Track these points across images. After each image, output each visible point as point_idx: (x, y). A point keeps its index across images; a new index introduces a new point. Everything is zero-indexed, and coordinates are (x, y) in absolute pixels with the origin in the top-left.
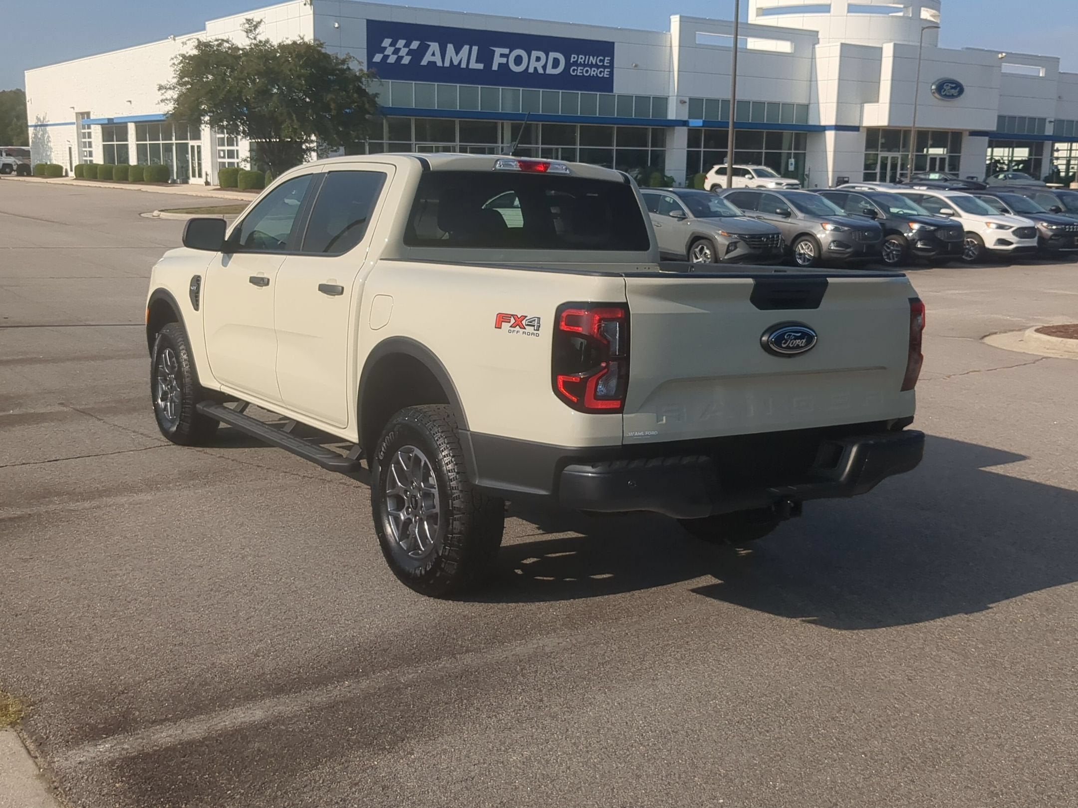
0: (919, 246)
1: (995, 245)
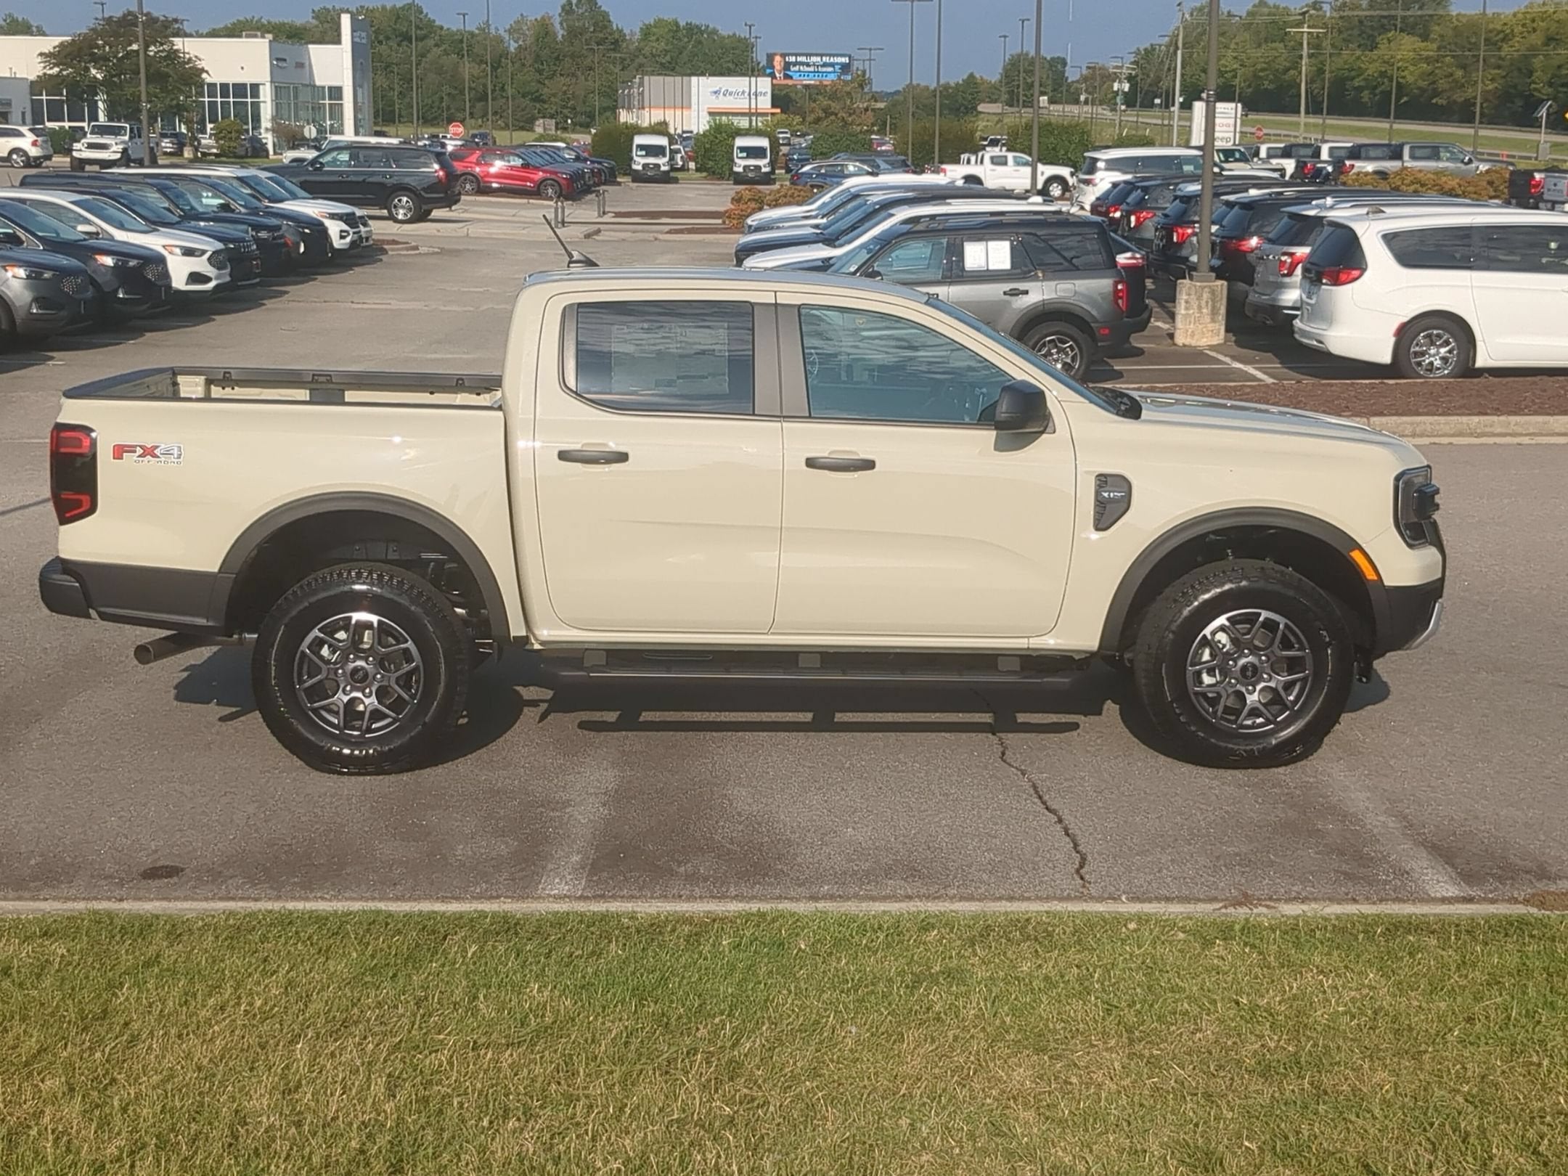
0: (121, 296)
1: (187, 284)
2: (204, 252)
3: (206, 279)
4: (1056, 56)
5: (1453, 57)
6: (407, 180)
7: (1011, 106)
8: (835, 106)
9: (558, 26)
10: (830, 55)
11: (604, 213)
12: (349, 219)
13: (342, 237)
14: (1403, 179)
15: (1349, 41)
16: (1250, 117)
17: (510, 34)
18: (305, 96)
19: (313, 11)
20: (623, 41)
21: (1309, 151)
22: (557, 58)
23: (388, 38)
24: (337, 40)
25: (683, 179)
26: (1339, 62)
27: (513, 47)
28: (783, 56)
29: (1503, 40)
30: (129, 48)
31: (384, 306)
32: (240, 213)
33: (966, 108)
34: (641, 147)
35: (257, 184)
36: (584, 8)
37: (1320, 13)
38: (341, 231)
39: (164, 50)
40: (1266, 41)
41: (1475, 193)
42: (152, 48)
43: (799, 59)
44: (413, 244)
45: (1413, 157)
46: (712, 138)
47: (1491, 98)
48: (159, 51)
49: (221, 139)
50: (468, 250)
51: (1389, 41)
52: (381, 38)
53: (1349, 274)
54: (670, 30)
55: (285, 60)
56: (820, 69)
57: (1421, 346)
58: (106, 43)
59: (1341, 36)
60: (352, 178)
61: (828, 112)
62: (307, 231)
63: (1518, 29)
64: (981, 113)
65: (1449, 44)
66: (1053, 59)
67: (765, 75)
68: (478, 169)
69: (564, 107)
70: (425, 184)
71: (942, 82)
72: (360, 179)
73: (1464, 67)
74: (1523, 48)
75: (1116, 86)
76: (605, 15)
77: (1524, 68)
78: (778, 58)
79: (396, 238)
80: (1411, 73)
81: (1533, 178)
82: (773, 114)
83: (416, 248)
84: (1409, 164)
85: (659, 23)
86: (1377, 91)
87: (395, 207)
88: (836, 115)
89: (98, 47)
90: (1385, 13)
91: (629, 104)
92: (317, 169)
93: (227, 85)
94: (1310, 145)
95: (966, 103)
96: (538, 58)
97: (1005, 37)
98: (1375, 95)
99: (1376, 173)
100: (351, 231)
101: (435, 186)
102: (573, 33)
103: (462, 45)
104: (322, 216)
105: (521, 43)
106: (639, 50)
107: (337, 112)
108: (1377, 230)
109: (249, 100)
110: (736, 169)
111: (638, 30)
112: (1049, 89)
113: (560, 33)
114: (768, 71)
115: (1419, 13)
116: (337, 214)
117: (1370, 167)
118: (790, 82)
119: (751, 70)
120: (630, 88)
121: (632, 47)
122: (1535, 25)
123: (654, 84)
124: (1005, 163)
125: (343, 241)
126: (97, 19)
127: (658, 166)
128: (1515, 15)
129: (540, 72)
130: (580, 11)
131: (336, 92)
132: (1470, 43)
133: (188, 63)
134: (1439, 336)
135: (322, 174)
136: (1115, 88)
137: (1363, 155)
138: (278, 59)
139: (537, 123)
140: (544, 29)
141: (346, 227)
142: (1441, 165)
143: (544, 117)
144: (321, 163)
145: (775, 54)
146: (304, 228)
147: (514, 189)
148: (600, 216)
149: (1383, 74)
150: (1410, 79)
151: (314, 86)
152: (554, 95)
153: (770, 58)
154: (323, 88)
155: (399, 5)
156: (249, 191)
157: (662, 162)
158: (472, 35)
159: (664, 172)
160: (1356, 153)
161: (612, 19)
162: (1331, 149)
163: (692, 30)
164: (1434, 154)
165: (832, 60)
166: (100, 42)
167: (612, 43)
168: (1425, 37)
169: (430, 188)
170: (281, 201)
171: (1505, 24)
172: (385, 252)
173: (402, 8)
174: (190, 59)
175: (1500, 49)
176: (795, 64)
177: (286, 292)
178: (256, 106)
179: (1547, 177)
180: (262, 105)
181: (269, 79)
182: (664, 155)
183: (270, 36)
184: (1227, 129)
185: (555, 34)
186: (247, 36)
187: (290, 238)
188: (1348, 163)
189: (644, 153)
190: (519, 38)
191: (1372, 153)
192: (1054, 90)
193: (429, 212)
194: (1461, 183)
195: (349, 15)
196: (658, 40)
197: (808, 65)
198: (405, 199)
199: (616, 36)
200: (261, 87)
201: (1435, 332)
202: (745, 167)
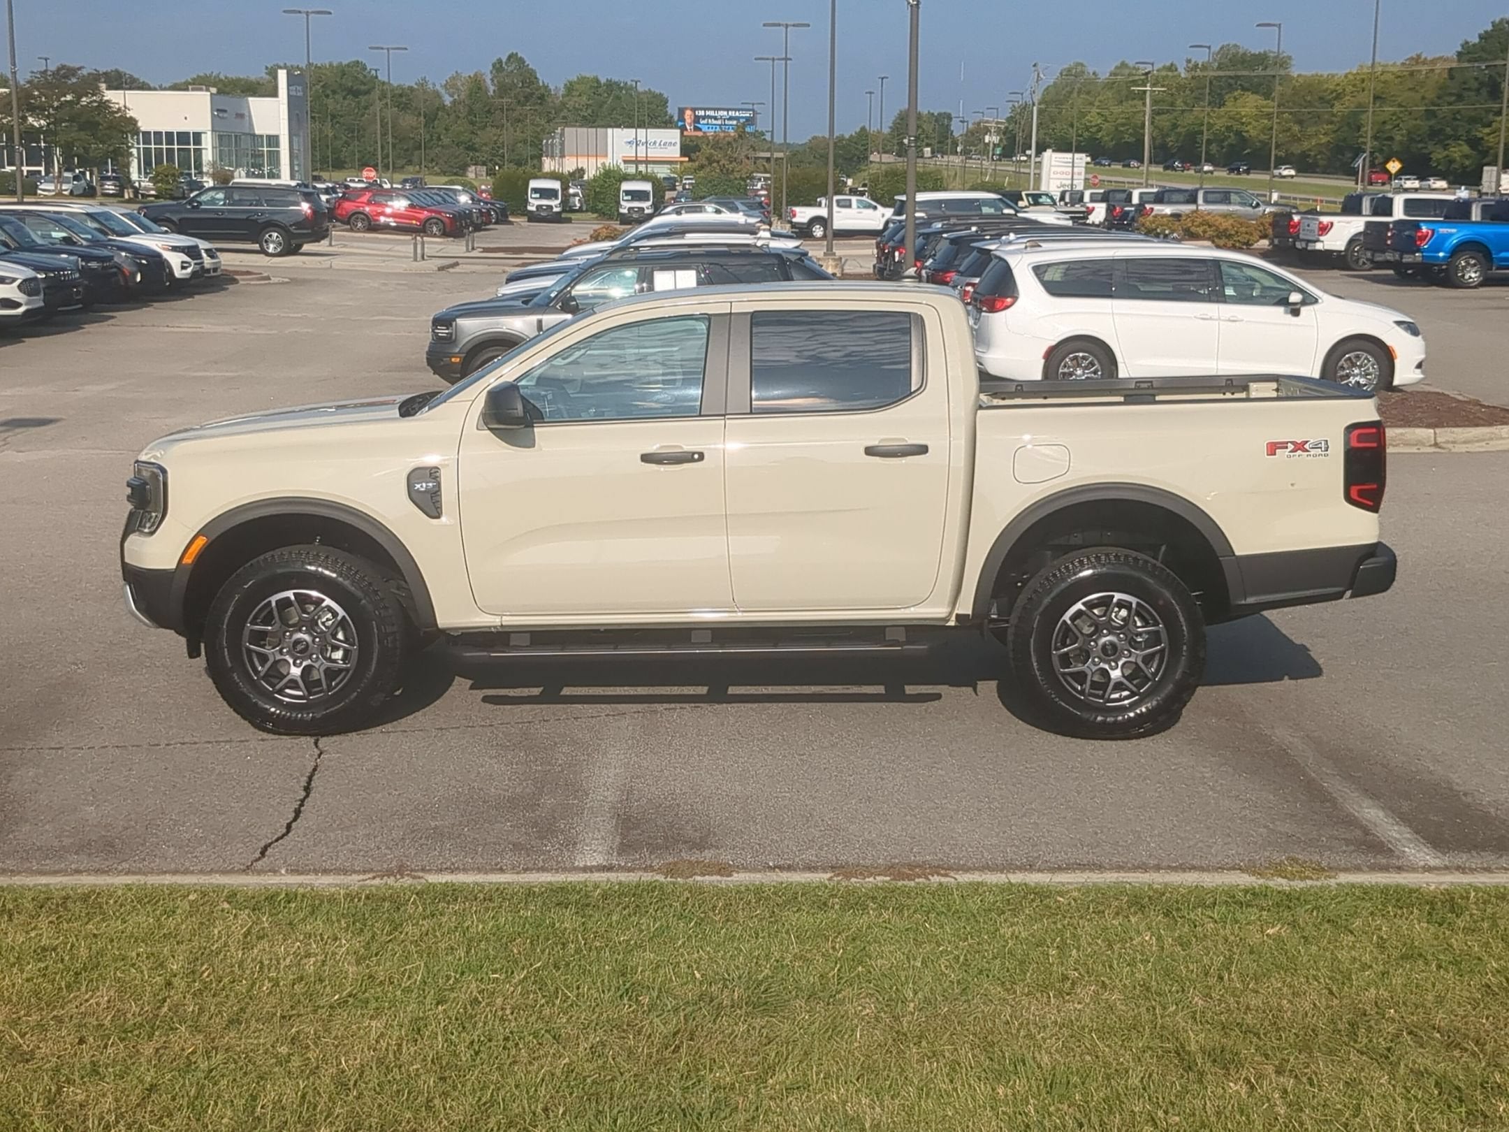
2: (14, 280)
3: (18, 305)
4: (943, 111)
5: (1291, 113)
6: (275, 217)
7: (900, 156)
8: (718, 155)
9: (489, 82)
10: (735, 110)
11: (473, 249)
12: (192, 252)
13: (183, 268)
14: (1193, 221)
15: (1199, 98)
16: (1112, 167)
17: (446, 89)
18: (246, 143)
19: (267, 68)
20: (550, 94)
21: (1124, 196)
22: (489, 111)
23: (334, 92)
24: (274, 93)
25: (578, 220)
26: (1189, 119)
27: (448, 100)
28: (694, 110)
29: (1336, 98)
30: (63, 99)
31: (194, 330)
32: (81, 246)
33: (859, 158)
34: (535, 190)
35: (106, 220)
36: (514, 65)
37: (1175, 73)
38: (183, 262)
39: (95, 101)
40: (1127, 99)
41: (1247, 233)
42: (84, 99)
43: (708, 113)
44: (265, 274)
45: (1206, 201)
46: (602, 183)
47: (1324, 150)
48: (91, 102)
49: (158, 182)
50: (318, 280)
51: (1236, 99)
52: (329, 92)
53: (1003, 302)
54: (591, 87)
55: (225, 111)
56: (727, 122)
57: (1069, 367)
58: (42, 94)
59: (1194, 95)
60: (226, 215)
61: (710, 160)
62: (144, 262)
63: (1349, 89)
64: (871, 162)
65: (1288, 102)
66: (940, 114)
67: (676, 127)
68: (367, 209)
69: (494, 155)
70: (293, 220)
71: (836, 134)
72: (244, 216)
73: (1300, 122)
74: (1352, 105)
75: (987, 139)
76: (532, 73)
77: (1353, 123)
78: (688, 112)
79: (250, 270)
80: (1254, 128)
81: (1292, 219)
82: (682, 162)
83: (268, 278)
84: (1203, 207)
85: (582, 80)
86: (1226, 143)
87: (266, 241)
88: (718, 162)
89: (34, 97)
90: (1232, 73)
91: (552, 152)
92: (193, 207)
93: (160, 133)
94: (1125, 191)
95: (858, 153)
96: (471, 111)
97: (871, 93)
98: (1223, 148)
99: (1173, 215)
100: (193, 262)
101: (303, 223)
102: (503, 90)
103: (403, 99)
104: (164, 249)
105: (456, 97)
106: (564, 104)
107: (274, 158)
108: (1028, 262)
109: (192, 147)
110: (622, 211)
111: (562, 86)
112: (934, 142)
113: (492, 88)
114: (680, 124)
115: (1263, 73)
116: (179, 247)
117: (1168, 210)
118: (700, 134)
119: (667, 123)
120: (553, 138)
121: (557, 102)
122: (1364, 85)
123: (573, 135)
124: (850, 206)
125: (184, 271)
126: (32, 72)
127: (550, 207)
128: (1346, 76)
129: (473, 123)
130: (510, 69)
131: (273, 140)
132: (1305, 101)
133: (117, 112)
134: (1084, 358)
135: (199, 212)
136: (987, 141)
137: (1166, 200)
138: (218, 110)
139: (470, 169)
140: (477, 85)
141: (187, 259)
142: (1231, 208)
143: (475, 164)
144: (198, 202)
145: (686, 109)
146: (140, 259)
147: (406, 228)
148: (468, 251)
149: (1229, 128)
150: (1253, 133)
151: (254, 135)
152: (485, 144)
153: (682, 112)
154: (262, 136)
155: (345, 62)
156: (95, 225)
157: (555, 204)
158: (411, 89)
159: (557, 213)
160: (1159, 198)
161: (538, 76)
162: (1141, 194)
163: (611, 85)
164: (1225, 198)
165: (737, 114)
166: (36, 93)
167: (539, 98)
168: (1267, 95)
169: (299, 225)
170: (127, 235)
171: (1338, 85)
172: (235, 281)
173: (348, 65)
174: (119, 109)
175: (1332, 106)
176: (704, 117)
177: (113, 317)
178: (198, 153)
179: (1302, 218)
180: (204, 151)
181: (210, 128)
182: (557, 198)
183: (214, 90)
184: (1064, 176)
185: (487, 90)
186: (193, 90)
187: (127, 268)
188: (1148, 206)
189: (538, 195)
190: (454, 93)
191: (1175, 197)
192: (939, 142)
193: (300, 246)
194: (1235, 224)
195: (285, 71)
196: (580, 95)
197: (716, 118)
198: (275, 235)
199: (542, 91)
200: (203, 135)
201: (1081, 354)
202: (630, 209)
